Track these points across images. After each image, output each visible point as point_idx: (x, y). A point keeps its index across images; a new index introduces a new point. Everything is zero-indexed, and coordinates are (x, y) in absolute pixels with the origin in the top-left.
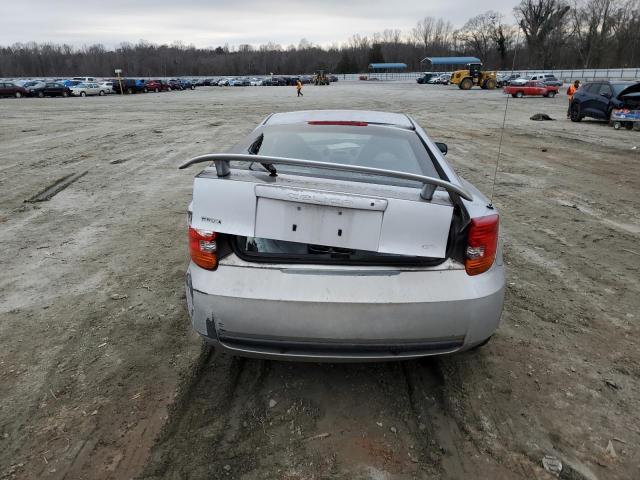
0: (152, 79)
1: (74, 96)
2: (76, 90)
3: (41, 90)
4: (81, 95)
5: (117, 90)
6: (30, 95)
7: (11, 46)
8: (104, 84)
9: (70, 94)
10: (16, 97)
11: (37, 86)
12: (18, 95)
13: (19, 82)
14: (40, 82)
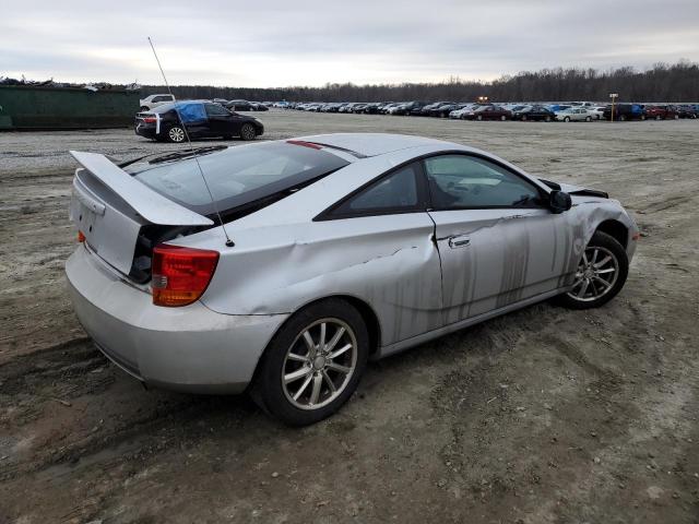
0: (655, 104)
1: (557, 121)
2: (560, 115)
3: (526, 114)
4: (564, 121)
5: (608, 116)
6: (515, 118)
7: (538, 72)
8: (595, 109)
9: (554, 119)
10: (501, 120)
11: (524, 110)
12: (503, 118)
13: (509, 107)
14: (529, 107)
